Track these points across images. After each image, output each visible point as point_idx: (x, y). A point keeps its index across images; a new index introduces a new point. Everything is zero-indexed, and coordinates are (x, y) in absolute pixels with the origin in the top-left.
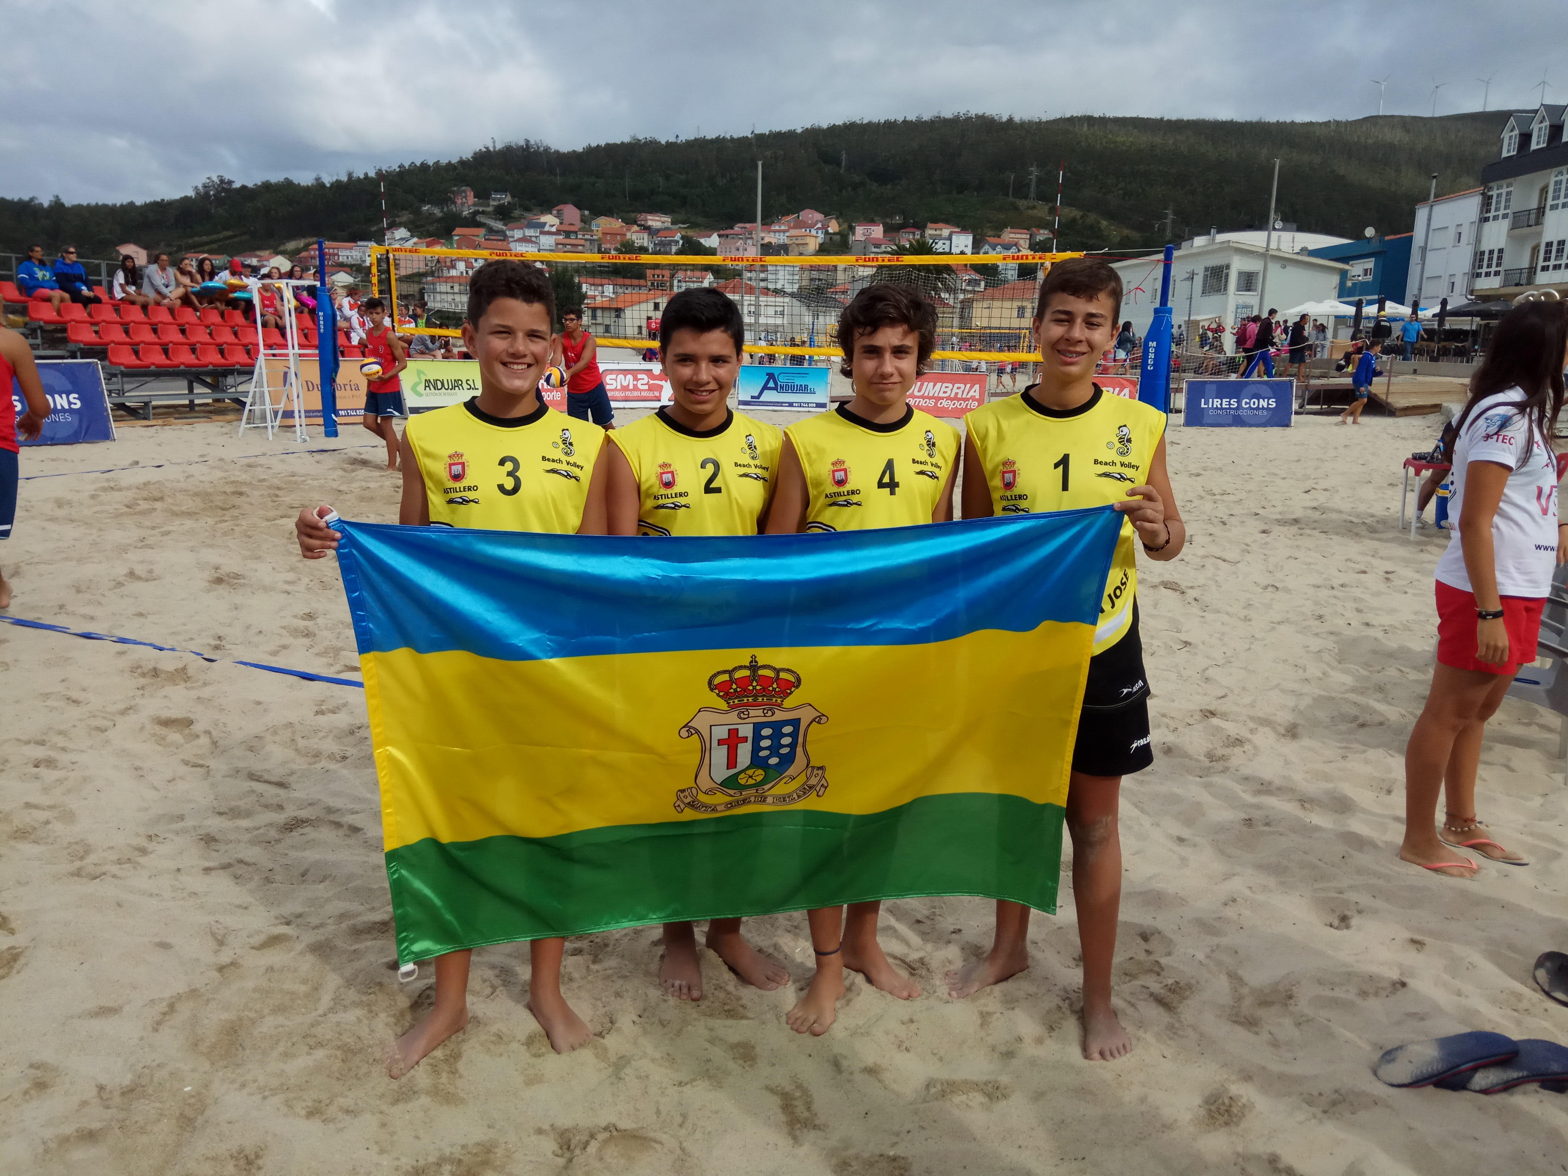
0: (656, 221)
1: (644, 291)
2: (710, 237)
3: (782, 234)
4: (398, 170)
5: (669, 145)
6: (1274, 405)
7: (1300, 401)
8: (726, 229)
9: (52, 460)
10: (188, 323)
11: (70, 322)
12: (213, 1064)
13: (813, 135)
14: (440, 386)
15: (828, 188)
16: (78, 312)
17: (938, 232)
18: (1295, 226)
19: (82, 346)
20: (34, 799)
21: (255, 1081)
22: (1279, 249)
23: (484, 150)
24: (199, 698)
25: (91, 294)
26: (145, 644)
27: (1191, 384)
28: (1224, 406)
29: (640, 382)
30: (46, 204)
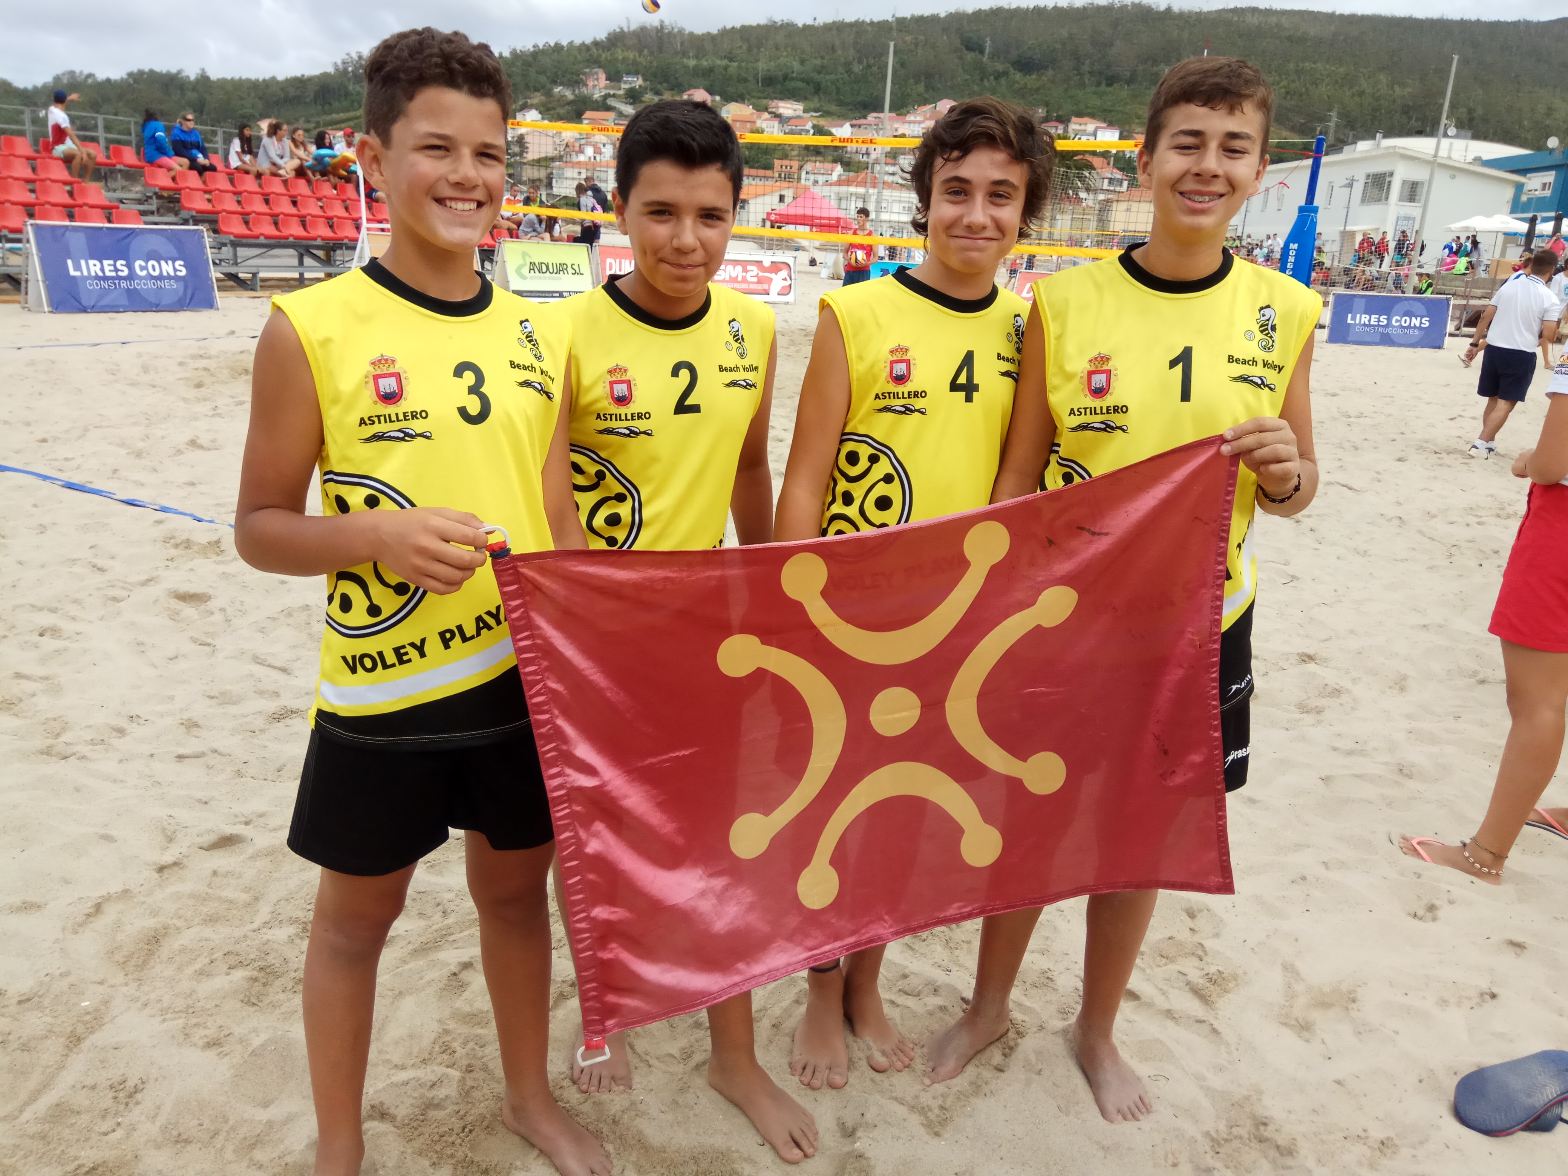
0: (788, 108)
1: (770, 182)
2: (842, 126)
3: (917, 125)
4: (532, 49)
5: (806, 27)
6: (1427, 324)
7: (1456, 323)
8: (860, 118)
9: (153, 326)
10: (300, 195)
11: (184, 189)
12: (126, 975)
13: (957, 20)
14: (544, 269)
15: (969, 77)
16: (193, 180)
17: (1082, 127)
18: (1470, 134)
19: (194, 213)
20: (25, 670)
21: (159, 1001)
22: (1449, 158)
23: (618, 30)
24: (223, 573)
25: (206, 162)
26: (185, 514)
27: (1338, 297)
28: (1372, 323)
29: (749, 274)
30: (192, 77)
